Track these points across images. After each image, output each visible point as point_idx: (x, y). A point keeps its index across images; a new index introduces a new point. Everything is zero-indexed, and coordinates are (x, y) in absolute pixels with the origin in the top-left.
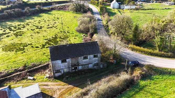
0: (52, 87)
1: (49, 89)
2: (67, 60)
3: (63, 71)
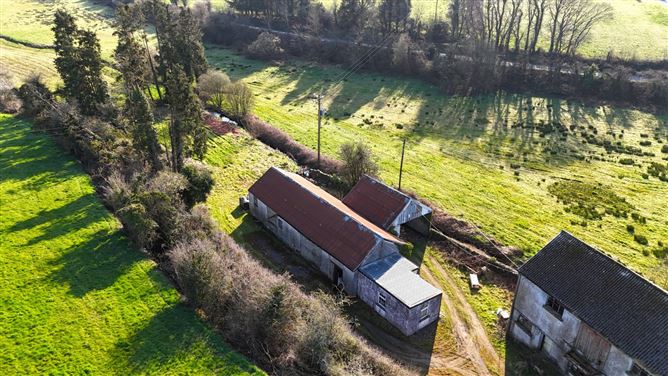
0: (469, 342)
1: (458, 337)
2: (566, 314)
3: (543, 342)
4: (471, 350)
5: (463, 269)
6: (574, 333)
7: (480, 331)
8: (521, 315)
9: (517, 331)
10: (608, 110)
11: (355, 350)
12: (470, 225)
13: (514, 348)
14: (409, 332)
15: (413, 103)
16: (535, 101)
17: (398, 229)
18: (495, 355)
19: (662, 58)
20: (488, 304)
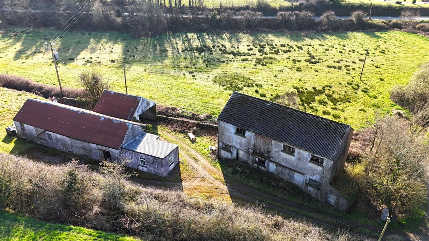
0: (200, 169)
1: (193, 168)
2: (247, 134)
3: (238, 154)
4: (202, 172)
5: (183, 132)
6: (253, 142)
7: (204, 161)
8: (224, 144)
9: (224, 154)
10: (228, 35)
11: (137, 193)
12: (178, 108)
13: (224, 163)
14: (165, 174)
15: (116, 46)
16: (190, 35)
17: (138, 118)
18: (216, 170)
19: (246, 5)
20: (203, 146)
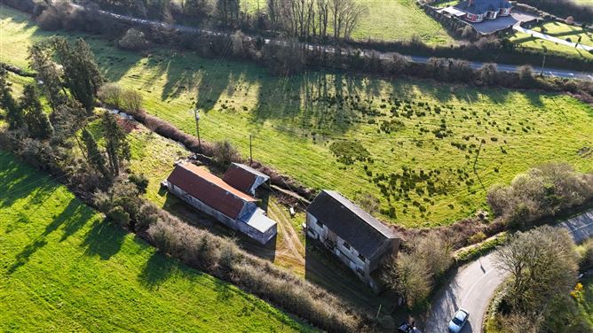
0: (290, 241)
1: (286, 240)
3: (318, 237)
4: (291, 245)
5: (287, 206)
6: (327, 233)
7: (295, 236)
8: (309, 226)
9: (309, 233)
11: (242, 257)
12: (290, 178)
13: (308, 240)
14: (264, 243)
15: (253, 87)
17: (253, 192)
18: (302, 245)
20: (299, 222)
